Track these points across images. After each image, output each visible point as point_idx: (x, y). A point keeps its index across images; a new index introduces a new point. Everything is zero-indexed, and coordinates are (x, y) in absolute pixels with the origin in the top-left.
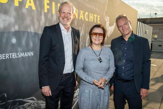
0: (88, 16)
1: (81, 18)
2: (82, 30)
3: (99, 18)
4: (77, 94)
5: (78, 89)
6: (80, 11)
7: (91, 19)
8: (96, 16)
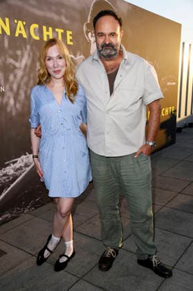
0: (40, 32)
1: (21, 35)
2: (26, 56)
3: (70, 35)
4: (22, 165)
5: (22, 157)
6: (16, 21)
7: (48, 36)
8: (62, 31)
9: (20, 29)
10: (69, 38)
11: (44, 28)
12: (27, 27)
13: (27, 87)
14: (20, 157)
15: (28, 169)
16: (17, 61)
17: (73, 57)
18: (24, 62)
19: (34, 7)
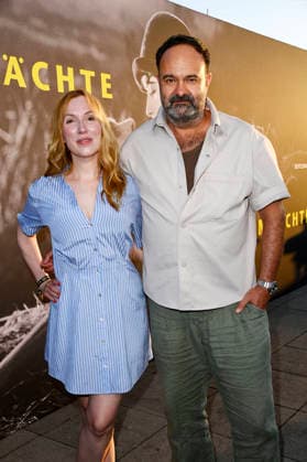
0: (51, 76)
1: (14, 82)
2: (24, 122)
3: (108, 81)
4: (15, 328)
5: (15, 313)
6: (5, 57)
7: (66, 84)
8: (93, 74)
9: (14, 72)
10: (105, 86)
11: (59, 69)
12: (26, 68)
13: (27, 179)
14: (11, 313)
15: (26, 337)
16: (7, 130)
17: (113, 121)
18: (21, 131)
19: (39, 30)
